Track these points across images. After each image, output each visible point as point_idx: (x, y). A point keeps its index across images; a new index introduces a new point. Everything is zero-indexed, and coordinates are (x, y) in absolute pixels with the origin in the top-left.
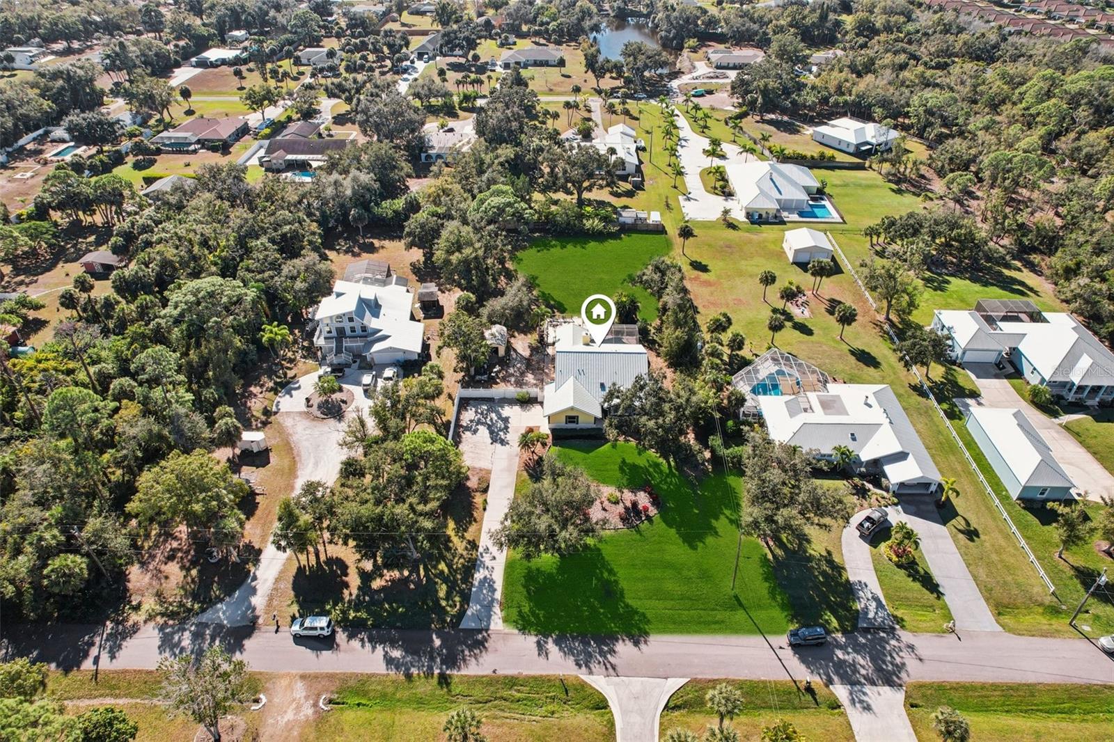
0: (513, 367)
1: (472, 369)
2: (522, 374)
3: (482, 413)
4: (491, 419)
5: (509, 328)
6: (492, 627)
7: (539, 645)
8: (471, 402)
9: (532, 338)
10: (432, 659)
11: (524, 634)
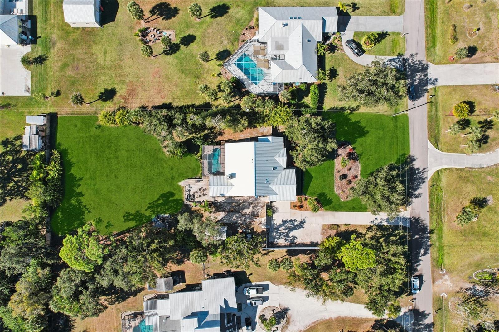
0: (236, 220)
3: (280, 235)
4: (285, 229)
6: (409, 216)
7: (417, 197)
10: (424, 238)
11: (412, 203)
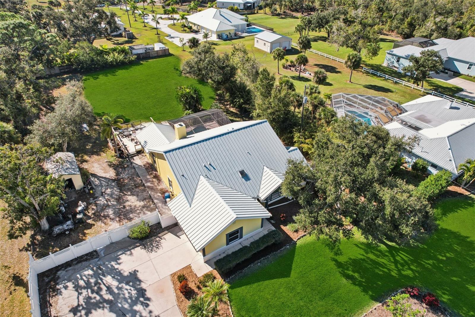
0: (102, 194)
1: (44, 224)
2: (119, 200)
3: (88, 285)
4: (109, 289)
5: (76, 152)
8: (60, 273)
9: (109, 155)
